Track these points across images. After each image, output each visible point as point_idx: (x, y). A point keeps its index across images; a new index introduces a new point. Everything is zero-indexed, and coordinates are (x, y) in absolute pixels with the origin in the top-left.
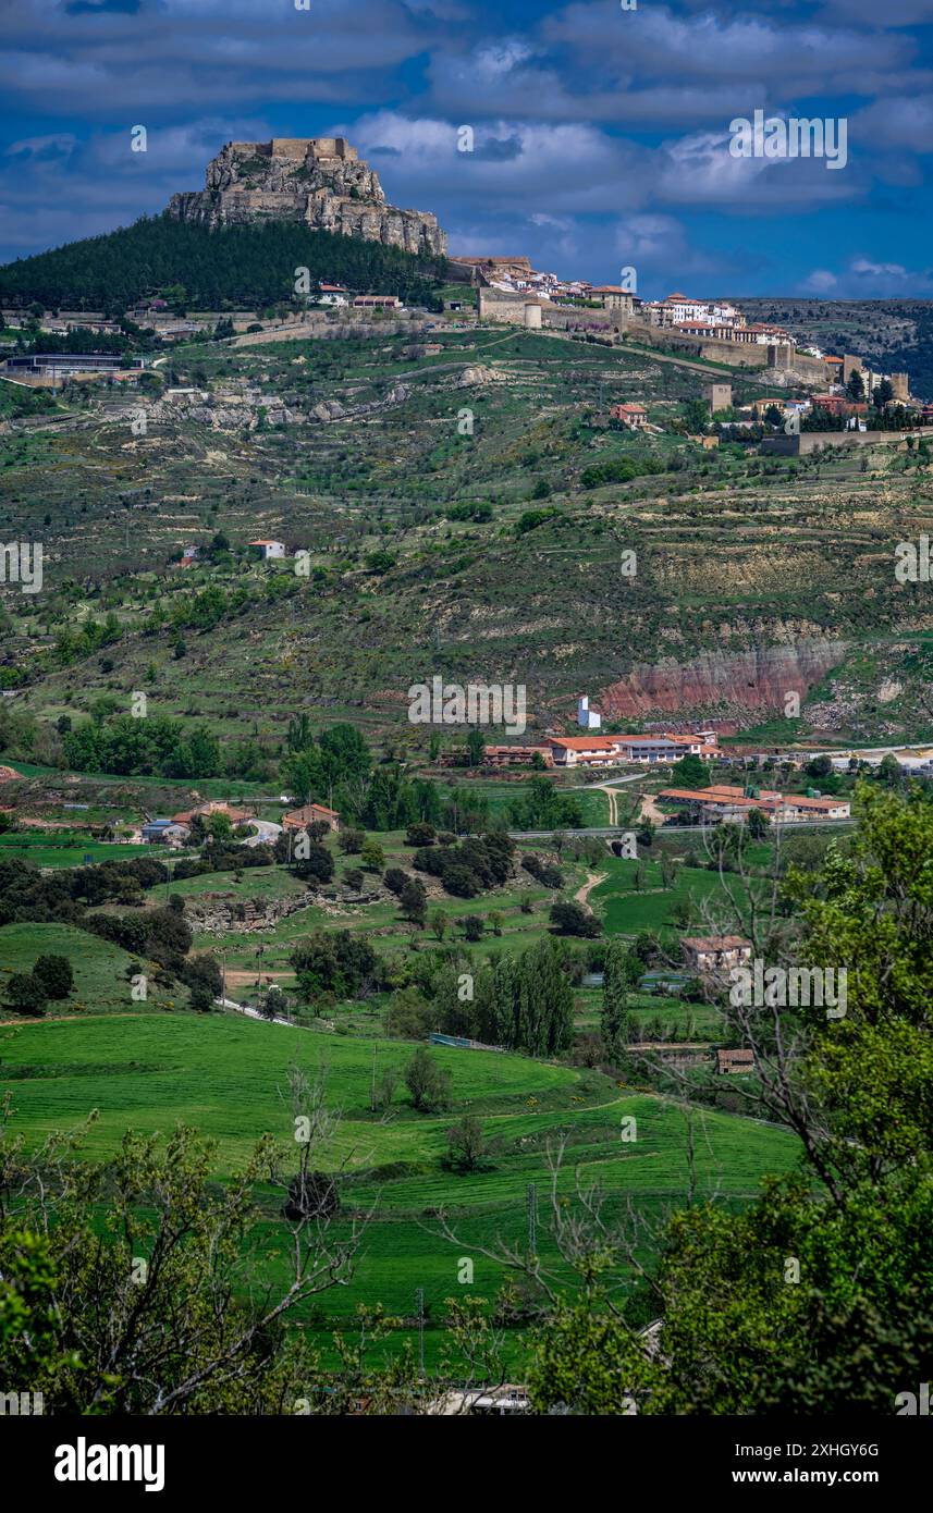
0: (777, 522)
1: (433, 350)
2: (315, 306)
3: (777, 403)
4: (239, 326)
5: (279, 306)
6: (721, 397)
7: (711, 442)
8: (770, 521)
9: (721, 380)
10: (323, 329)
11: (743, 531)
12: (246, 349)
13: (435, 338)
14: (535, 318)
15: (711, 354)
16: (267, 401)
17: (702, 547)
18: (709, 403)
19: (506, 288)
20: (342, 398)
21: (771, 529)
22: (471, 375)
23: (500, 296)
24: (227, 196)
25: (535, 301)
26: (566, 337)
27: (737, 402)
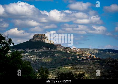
0: (82, 68)
1: (52, 53)
2: (42, 49)
3: (83, 58)
4: (35, 50)
5: (39, 49)
6: (78, 57)
7: (77, 61)
8: (81, 68)
9: (78, 56)
10: (43, 51)
11: (78, 69)
12: (35, 52)
13: (52, 52)
14: (61, 50)
15: (77, 53)
16: (37, 57)
17: (75, 71)
18: (77, 58)
19: (59, 47)
20: (44, 57)
21: (81, 69)
22: (56, 55)
23: (58, 48)
24: (34, 39)
25: (61, 48)
26: (64, 51)
27: (80, 58)
